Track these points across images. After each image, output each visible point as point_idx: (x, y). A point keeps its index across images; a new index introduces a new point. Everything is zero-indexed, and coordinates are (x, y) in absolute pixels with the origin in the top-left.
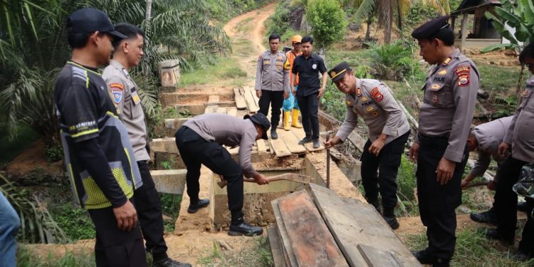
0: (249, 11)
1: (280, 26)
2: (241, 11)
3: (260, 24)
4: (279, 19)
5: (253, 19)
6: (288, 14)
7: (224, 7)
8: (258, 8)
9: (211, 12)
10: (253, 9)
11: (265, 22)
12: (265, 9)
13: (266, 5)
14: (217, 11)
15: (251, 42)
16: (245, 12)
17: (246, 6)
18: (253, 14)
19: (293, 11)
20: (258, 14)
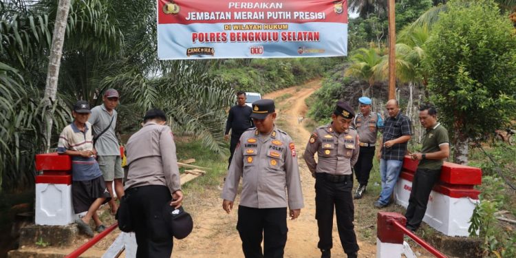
0: (287, 87)
1: (330, 105)
2: (277, 86)
3: (300, 103)
4: (328, 95)
5: (291, 96)
6: (340, 89)
7: (256, 81)
8: (297, 84)
9: (238, 84)
10: (292, 85)
11: (306, 100)
12: (306, 85)
13: (308, 81)
14: (246, 83)
15: (289, 125)
16: (281, 88)
17: (283, 81)
18: (292, 90)
19: (347, 85)
20: (298, 90)
